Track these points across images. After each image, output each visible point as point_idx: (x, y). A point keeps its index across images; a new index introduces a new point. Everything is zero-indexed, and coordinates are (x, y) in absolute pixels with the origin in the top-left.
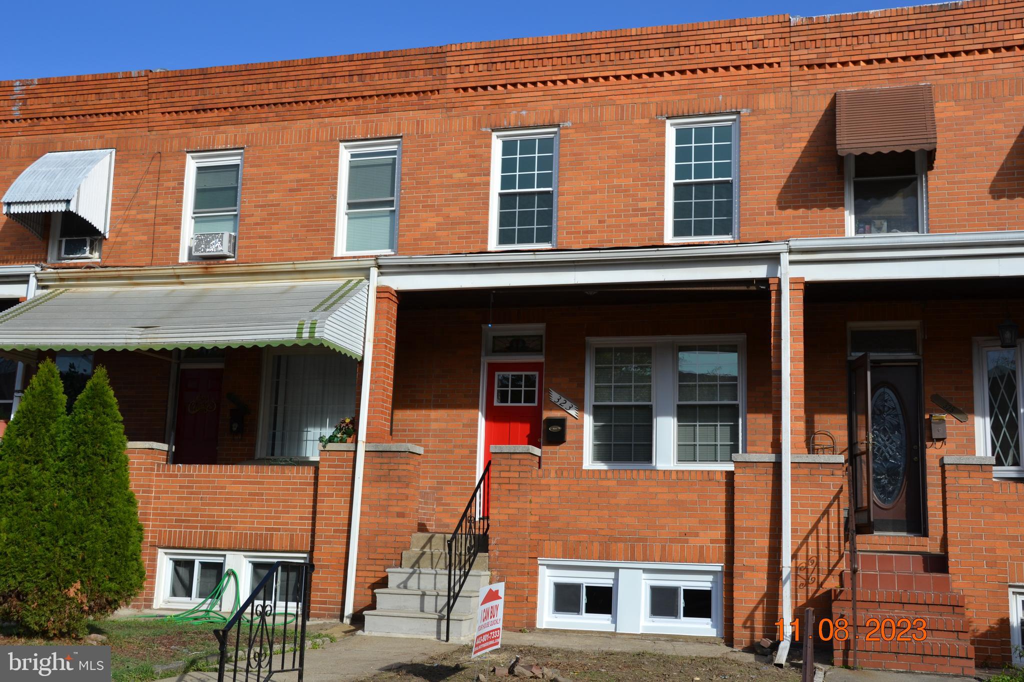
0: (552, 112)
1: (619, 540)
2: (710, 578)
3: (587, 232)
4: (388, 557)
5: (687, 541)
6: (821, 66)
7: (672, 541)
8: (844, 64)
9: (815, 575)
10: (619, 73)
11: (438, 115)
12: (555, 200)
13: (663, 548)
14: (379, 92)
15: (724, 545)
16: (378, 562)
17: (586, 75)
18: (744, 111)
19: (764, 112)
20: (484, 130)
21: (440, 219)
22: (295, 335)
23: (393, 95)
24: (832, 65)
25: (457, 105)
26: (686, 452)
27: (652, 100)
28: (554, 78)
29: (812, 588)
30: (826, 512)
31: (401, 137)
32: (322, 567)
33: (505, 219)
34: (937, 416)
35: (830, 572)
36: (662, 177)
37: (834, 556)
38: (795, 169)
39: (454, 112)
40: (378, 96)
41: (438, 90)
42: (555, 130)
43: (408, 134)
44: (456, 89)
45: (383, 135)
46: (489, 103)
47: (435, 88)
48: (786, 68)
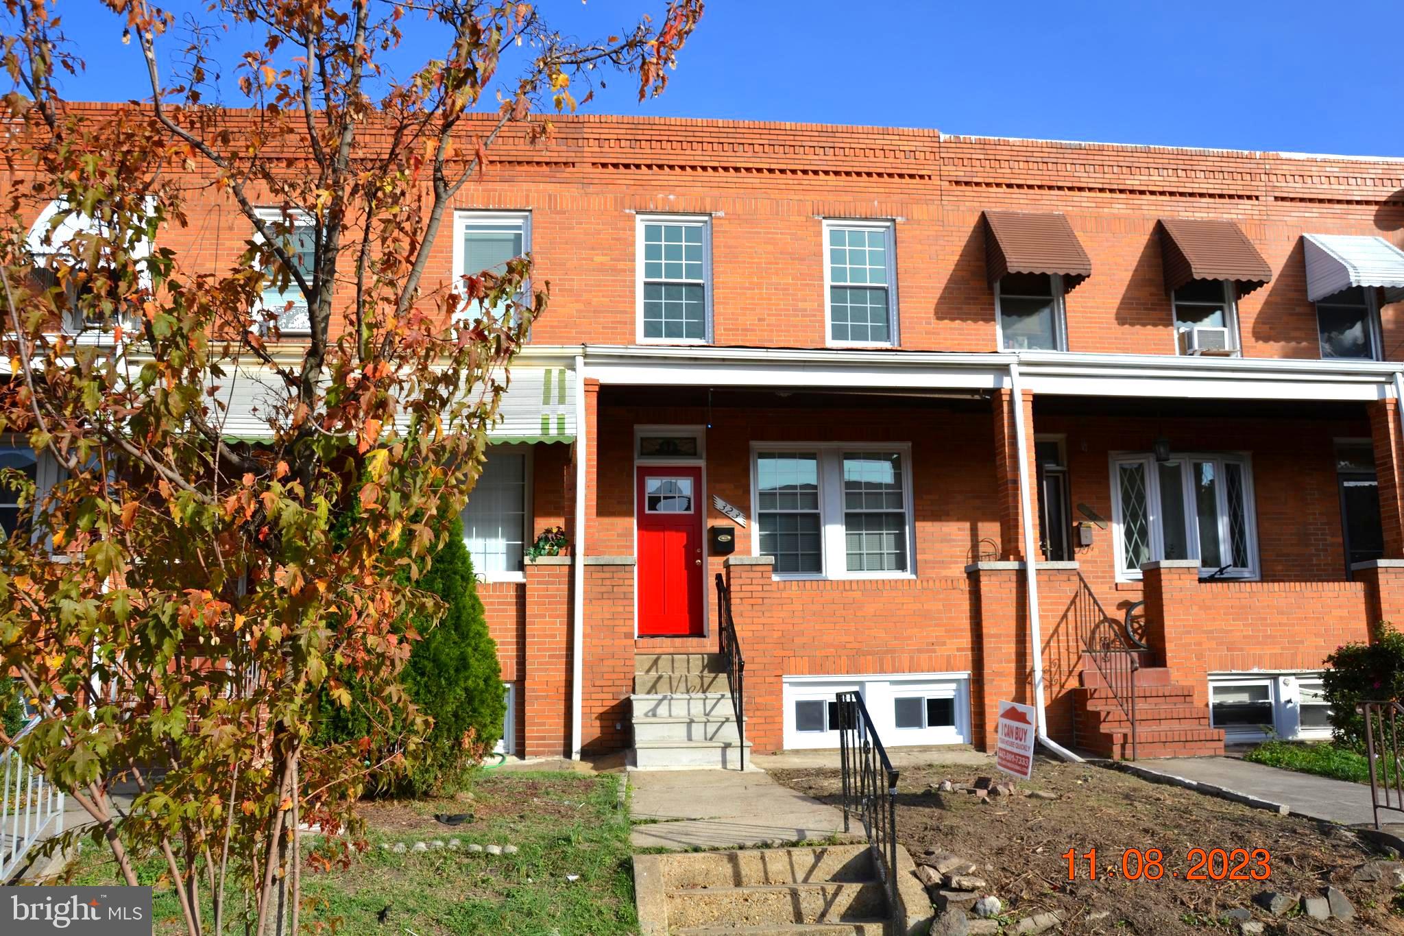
0: (702, 199)
1: (869, 653)
2: (954, 686)
3: (747, 330)
4: (617, 683)
5: (934, 651)
6: (967, 184)
7: (919, 651)
8: (988, 185)
9: (1057, 677)
10: (773, 167)
11: (574, 190)
12: (708, 293)
13: (912, 658)
14: (503, 159)
15: (969, 653)
16: (605, 689)
17: (738, 165)
18: (899, 219)
19: (919, 222)
20: (627, 211)
21: (581, 306)
22: (540, 432)
23: (519, 163)
24: (977, 184)
25: (596, 181)
26: (855, 561)
27: (807, 198)
28: (705, 164)
29: (1056, 689)
30: (1065, 616)
31: (530, 211)
32: (537, 698)
33: (651, 310)
34: (1085, 523)
35: (1070, 673)
36: (822, 279)
37: (1074, 658)
38: (950, 280)
39: (591, 189)
40: (501, 162)
41: (573, 164)
42: (706, 218)
43: (538, 208)
44: (594, 164)
45: (508, 207)
46: (632, 182)
47: (570, 160)
48: (936, 180)
